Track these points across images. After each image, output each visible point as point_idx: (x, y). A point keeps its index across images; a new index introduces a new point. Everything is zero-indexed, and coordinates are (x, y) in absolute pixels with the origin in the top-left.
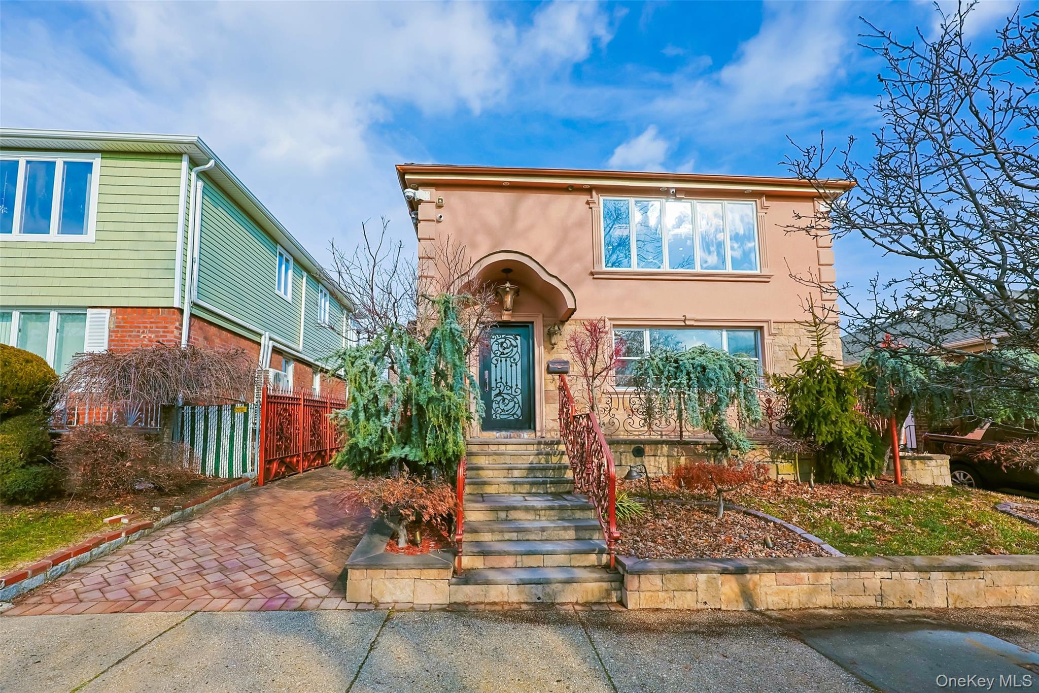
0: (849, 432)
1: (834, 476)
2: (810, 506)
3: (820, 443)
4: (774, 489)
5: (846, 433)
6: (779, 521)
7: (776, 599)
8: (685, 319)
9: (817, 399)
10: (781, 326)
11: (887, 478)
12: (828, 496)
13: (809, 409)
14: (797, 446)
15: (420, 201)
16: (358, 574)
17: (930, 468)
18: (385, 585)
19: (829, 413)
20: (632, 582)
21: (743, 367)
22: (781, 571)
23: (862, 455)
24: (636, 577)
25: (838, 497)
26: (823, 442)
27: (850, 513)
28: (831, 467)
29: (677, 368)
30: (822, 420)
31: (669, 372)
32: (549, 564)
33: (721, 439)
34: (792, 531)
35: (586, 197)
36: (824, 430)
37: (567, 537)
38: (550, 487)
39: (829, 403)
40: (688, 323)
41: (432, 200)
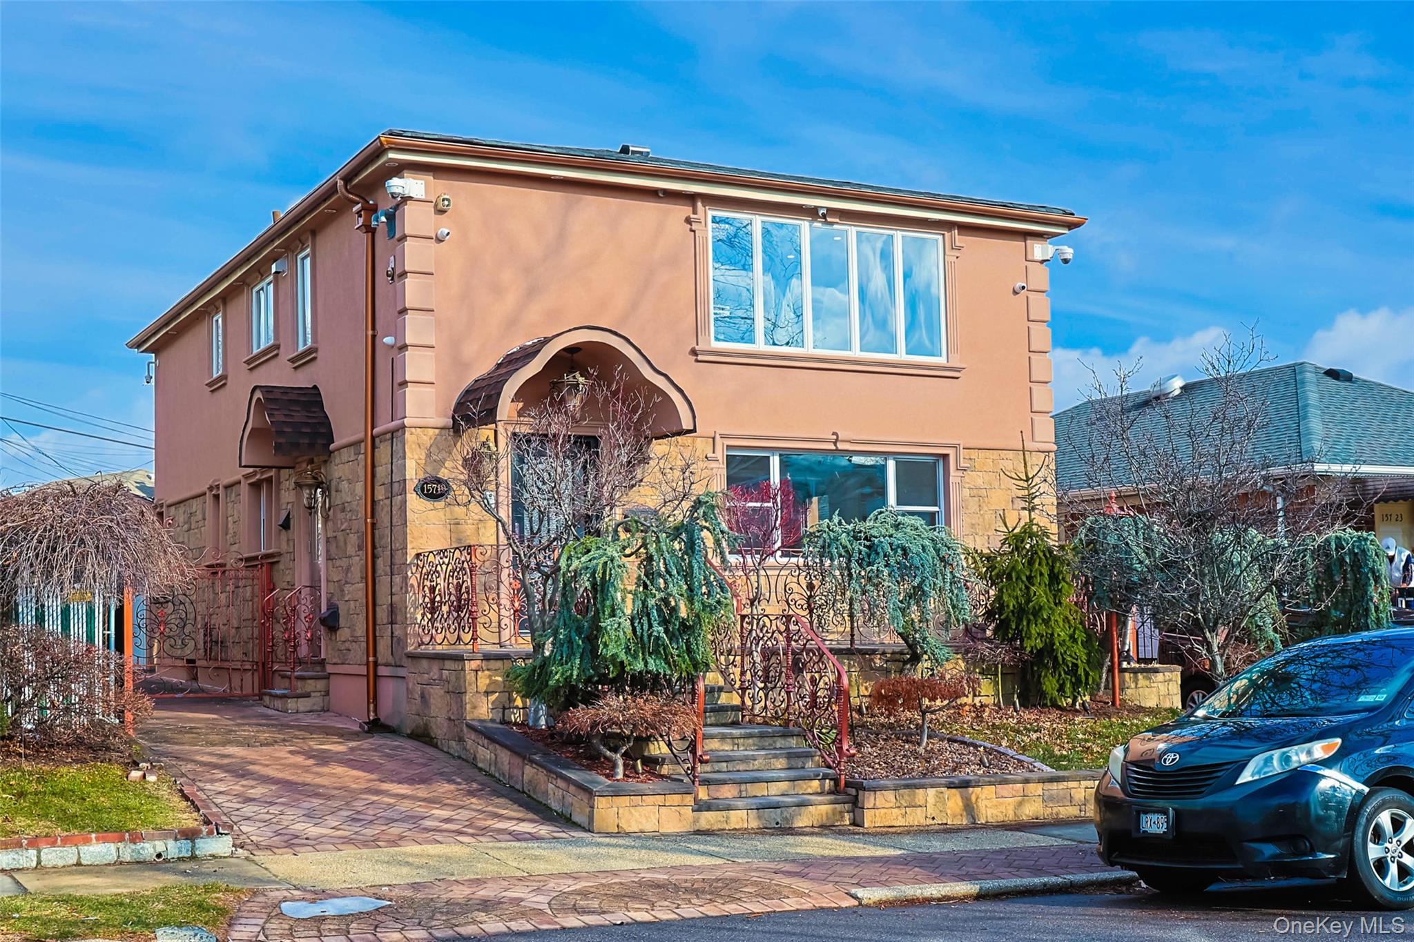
0: (1062, 634)
1: (1043, 694)
2: (1018, 732)
3: (1028, 649)
4: (974, 715)
5: (1059, 635)
6: (989, 746)
7: (995, 812)
8: (837, 440)
9: (1027, 588)
10: (974, 454)
11: (1105, 699)
12: (1036, 720)
13: (1018, 602)
14: (1002, 654)
15: (406, 199)
16: (604, 804)
17: (1155, 685)
18: (631, 813)
19: (1041, 608)
20: (869, 800)
21: (949, 548)
22: (1000, 784)
23: (1075, 666)
24: (872, 793)
25: (1049, 721)
26: (1032, 648)
27: (1060, 736)
28: (1039, 683)
29: (869, 547)
30: (1032, 617)
31: (860, 553)
32: (773, 793)
33: (912, 646)
34: (1004, 754)
35: (686, 210)
36: (1033, 632)
37: (780, 767)
38: (710, 717)
39: (1040, 593)
40: (841, 446)
41: (429, 199)
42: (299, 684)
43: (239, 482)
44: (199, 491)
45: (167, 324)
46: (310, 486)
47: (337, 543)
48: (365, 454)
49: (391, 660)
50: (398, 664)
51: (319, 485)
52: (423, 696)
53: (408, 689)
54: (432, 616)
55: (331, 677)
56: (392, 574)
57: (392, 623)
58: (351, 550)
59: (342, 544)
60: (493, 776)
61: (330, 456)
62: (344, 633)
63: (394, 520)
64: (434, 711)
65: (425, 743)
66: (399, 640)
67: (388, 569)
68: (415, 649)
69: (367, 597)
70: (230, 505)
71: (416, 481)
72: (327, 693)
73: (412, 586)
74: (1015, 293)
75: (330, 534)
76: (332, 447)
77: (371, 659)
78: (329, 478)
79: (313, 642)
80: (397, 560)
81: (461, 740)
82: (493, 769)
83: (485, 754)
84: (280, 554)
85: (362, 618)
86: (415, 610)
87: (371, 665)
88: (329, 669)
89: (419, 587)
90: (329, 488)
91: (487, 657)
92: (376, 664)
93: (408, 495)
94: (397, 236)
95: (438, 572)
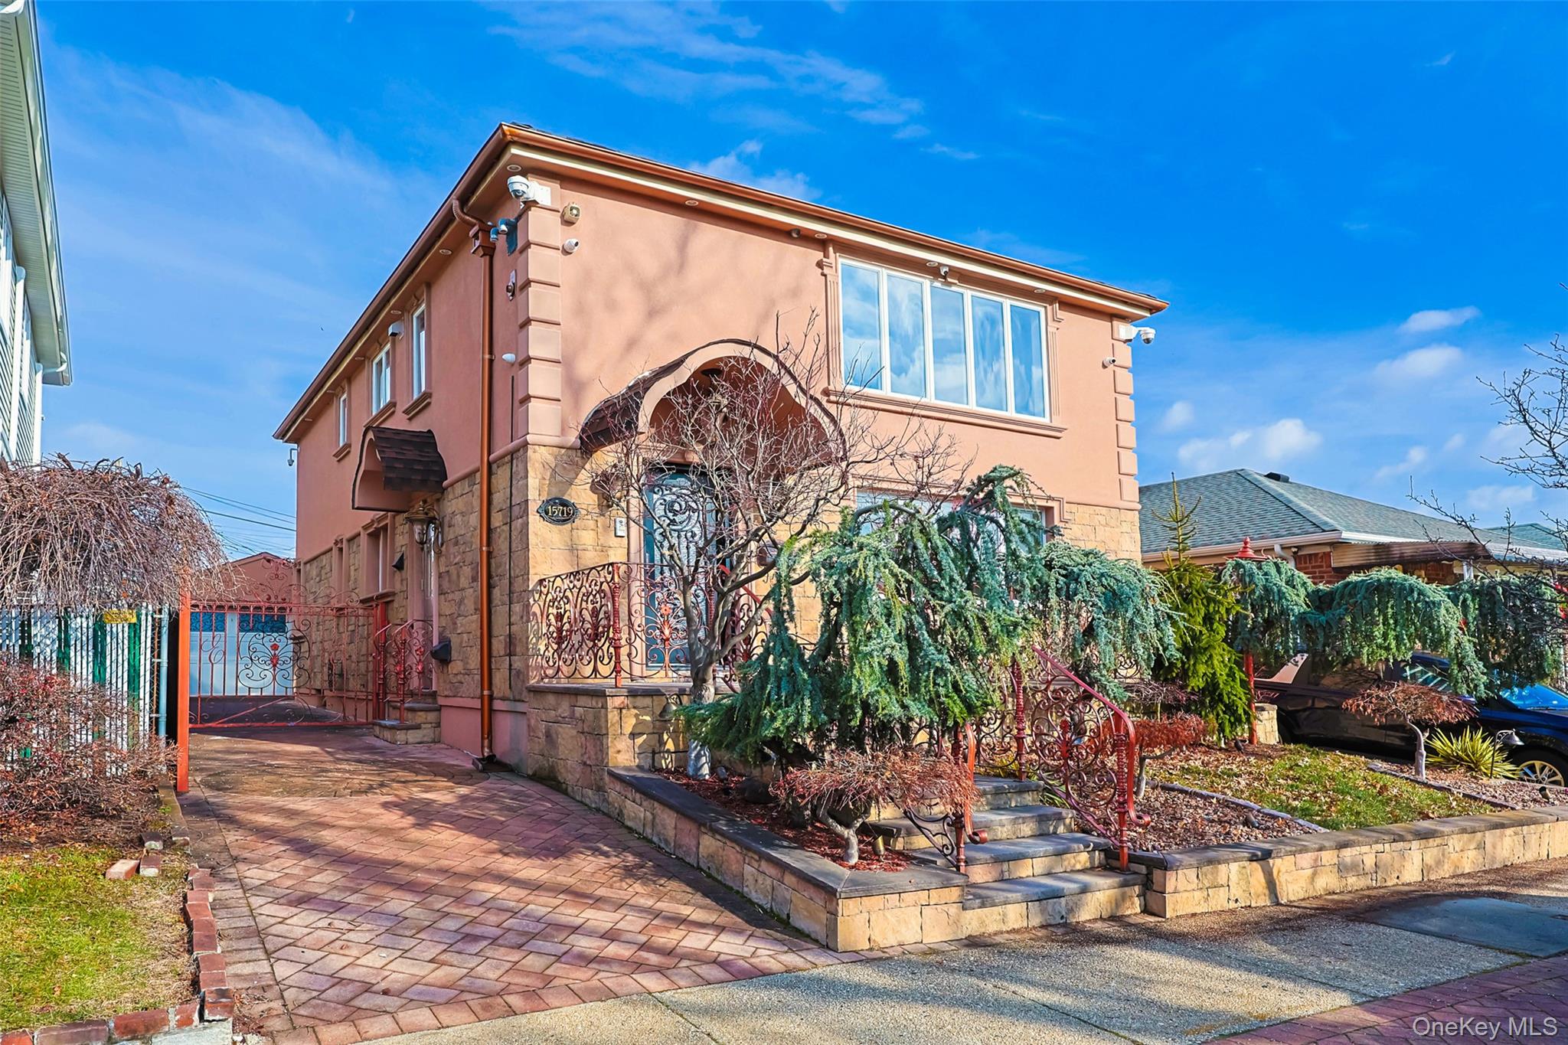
10: (1074, 508)
15: (531, 204)
16: (851, 907)
20: (1170, 881)
21: (1147, 579)
22: (1300, 853)
24: (1173, 873)
29: (1065, 576)
35: (819, 256)
41: (555, 208)
42: (410, 715)
43: (359, 535)
44: (327, 547)
45: (303, 411)
46: (421, 521)
47: (449, 576)
48: (481, 483)
49: (508, 693)
50: (517, 698)
51: (432, 520)
52: (548, 735)
53: (529, 726)
54: (559, 647)
55: (443, 709)
56: (510, 603)
57: (510, 655)
58: (464, 582)
59: (454, 577)
60: (650, 841)
61: (443, 493)
62: (456, 666)
63: (514, 545)
64: (563, 752)
65: (551, 787)
66: (519, 672)
67: (506, 598)
68: (538, 682)
69: (482, 628)
70: (352, 555)
71: (540, 503)
72: (438, 725)
73: (535, 614)
74: (1104, 366)
75: (443, 569)
76: (445, 483)
77: (486, 692)
78: (442, 515)
79: (424, 674)
80: (517, 587)
81: (600, 789)
82: (649, 831)
83: (636, 811)
84: (394, 594)
85: (476, 651)
86: (538, 641)
87: (486, 699)
88: (441, 701)
89: (542, 615)
90: (441, 525)
91: (633, 693)
92: (491, 698)
93: (531, 518)
94: (520, 244)
95: (567, 597)
